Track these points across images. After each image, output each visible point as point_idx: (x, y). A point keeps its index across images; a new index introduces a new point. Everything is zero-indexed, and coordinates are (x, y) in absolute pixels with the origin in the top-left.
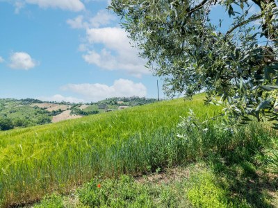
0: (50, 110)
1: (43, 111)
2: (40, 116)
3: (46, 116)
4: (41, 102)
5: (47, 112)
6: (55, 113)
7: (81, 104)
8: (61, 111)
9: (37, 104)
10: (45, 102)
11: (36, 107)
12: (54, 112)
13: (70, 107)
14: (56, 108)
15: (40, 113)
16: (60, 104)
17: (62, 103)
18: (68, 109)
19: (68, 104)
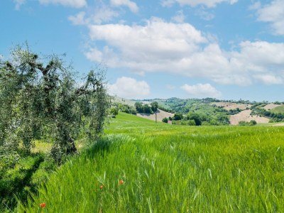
0: (228, 109)
1: (221, 110)
2: (218, 114)
3: (224, 114)
4: (218, 101)
5: (225, 111)
6: (233, 112)
7: (265, 104)
8: (239, 111)
9: (215, 103)
10: (221, 101)
11: (215, 106)
12: (231, 111)
13: (250, 106)
14: (233, 107)
15: (219, 111)
16: (237, 103)
17: (240, 102)
18: (247, 109)
19: (248, 103)
